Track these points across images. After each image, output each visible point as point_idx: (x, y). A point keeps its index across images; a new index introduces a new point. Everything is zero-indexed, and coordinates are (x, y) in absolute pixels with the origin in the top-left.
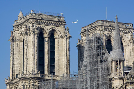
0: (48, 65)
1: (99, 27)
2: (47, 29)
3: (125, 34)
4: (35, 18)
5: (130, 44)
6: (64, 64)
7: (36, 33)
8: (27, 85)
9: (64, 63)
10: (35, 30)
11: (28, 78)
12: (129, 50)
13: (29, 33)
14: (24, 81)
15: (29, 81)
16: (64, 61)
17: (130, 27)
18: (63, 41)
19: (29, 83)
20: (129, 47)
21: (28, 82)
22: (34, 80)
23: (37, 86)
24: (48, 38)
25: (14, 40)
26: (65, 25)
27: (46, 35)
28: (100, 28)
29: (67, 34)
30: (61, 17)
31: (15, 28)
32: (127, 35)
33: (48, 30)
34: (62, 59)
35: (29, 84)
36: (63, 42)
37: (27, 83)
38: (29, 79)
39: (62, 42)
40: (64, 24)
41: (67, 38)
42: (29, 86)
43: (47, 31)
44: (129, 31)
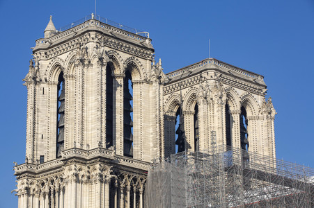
0: (122, 138)
1: (212, 73)
2: (121, 59)
3: (253, 95)
4: (99, 30)
5: (260, 115)
6: (151, 139)
7: (104, 61)
8: (83, 176)
9: (151, 136)
10: (104, 56)
11: (86, 160)
12: (259, 129)
13: (86, 62)
14: (78, 166)
15: (89, 168)
16: (151, 132)
17: (261, 82)
18: (149, 90)
19: (89, 172)
20: (259, 122)
21: (85, 168)
22: (102, 165)
23: (107, 178)
24: (122, 80)
25: (38, 80)
26: (153, 56)
27: (119, 71)
28: (213, 75)
29: (161, 75)
30: (146, 38)
31: (39, 55)
32: (255, 96)
33: (123, 62)
34: (148, 127)
35: (88, 174)
36: (151, 92)
37: (83, 171)
38: (88, 162)
39: (149, 92)
40: (152, 54)
41: (160, 84)
42: (89, 178)
43: (121, 64)
44: (259, 90)
